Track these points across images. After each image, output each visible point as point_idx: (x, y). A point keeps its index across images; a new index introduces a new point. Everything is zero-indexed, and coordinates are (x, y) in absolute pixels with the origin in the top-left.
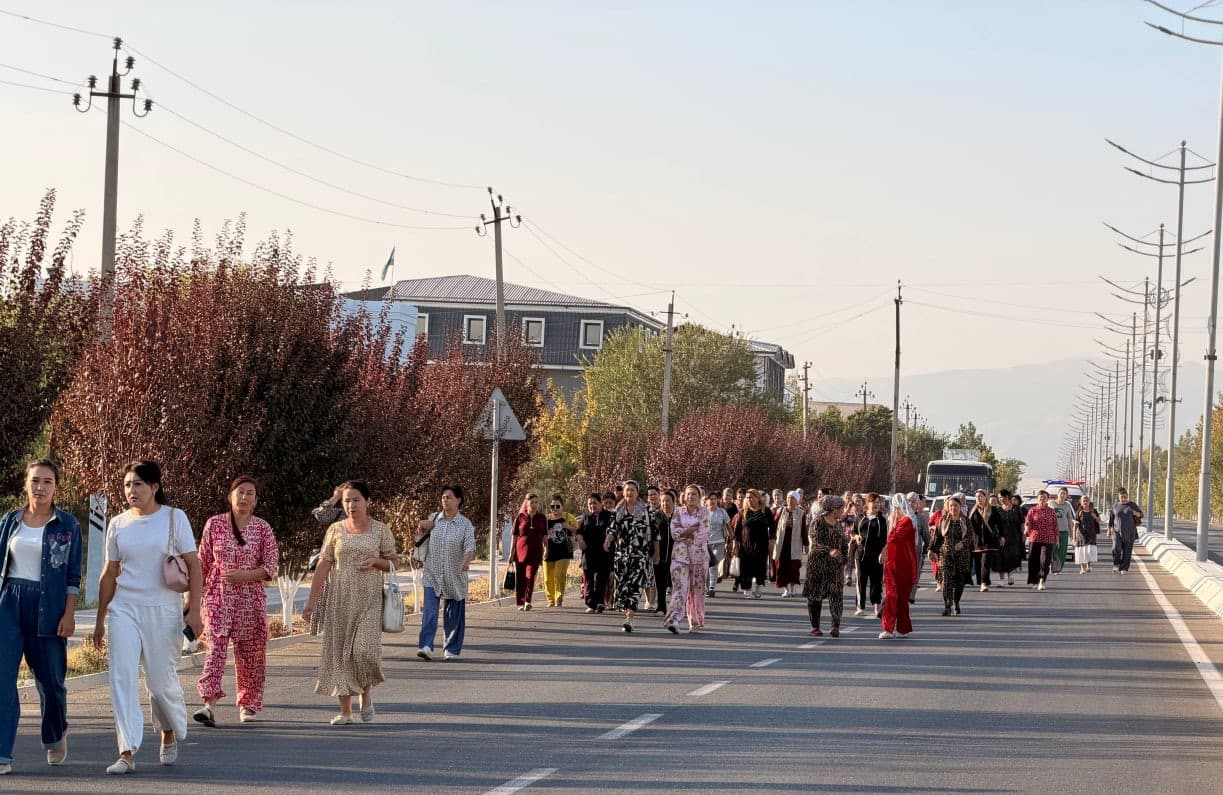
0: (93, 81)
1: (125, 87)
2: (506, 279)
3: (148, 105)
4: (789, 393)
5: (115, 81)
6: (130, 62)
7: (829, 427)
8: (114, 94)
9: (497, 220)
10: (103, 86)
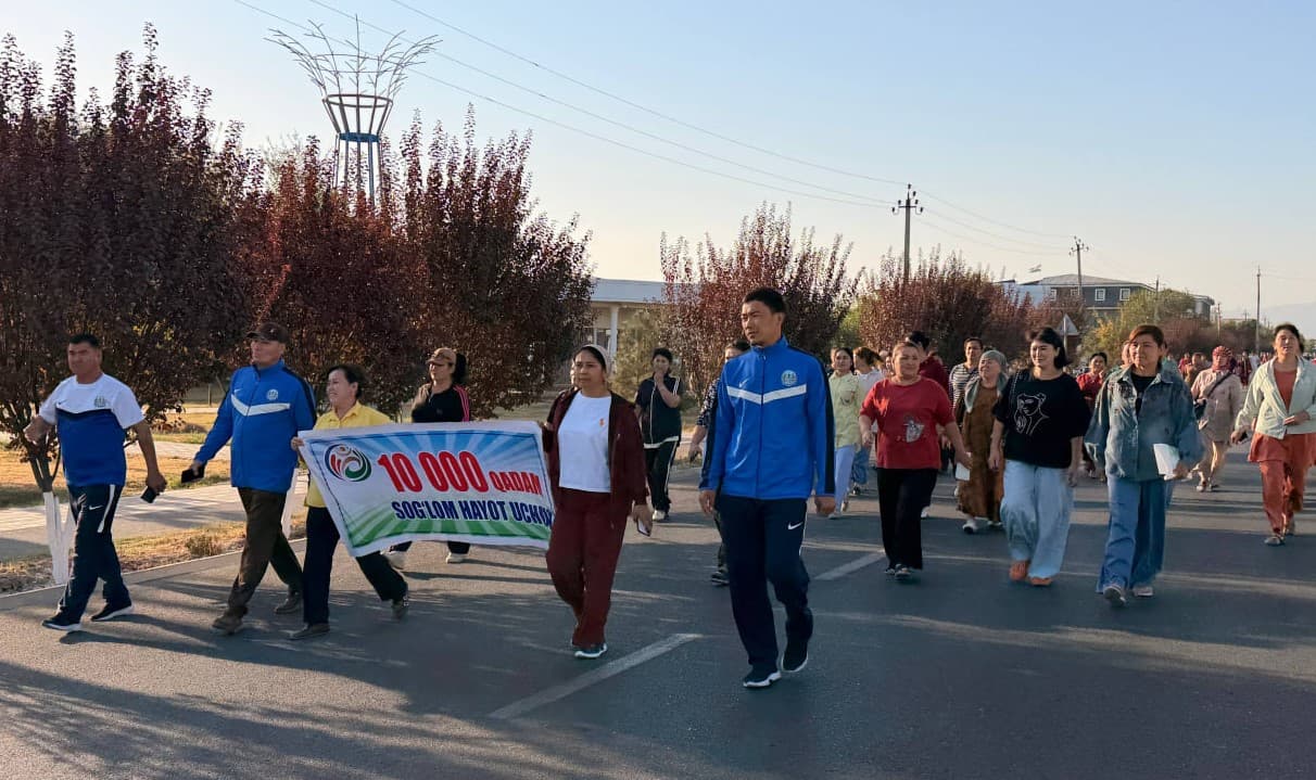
0: (900, 202)
1: (913, 203)
2: (1083, 274)
3: (922, 210)
4: (1212, 316)
5: (908, 201)
6: (914, 193)
7: (1230, 328)
8: (908, 206)
9: (1078, 249)
10: (904, 204)
